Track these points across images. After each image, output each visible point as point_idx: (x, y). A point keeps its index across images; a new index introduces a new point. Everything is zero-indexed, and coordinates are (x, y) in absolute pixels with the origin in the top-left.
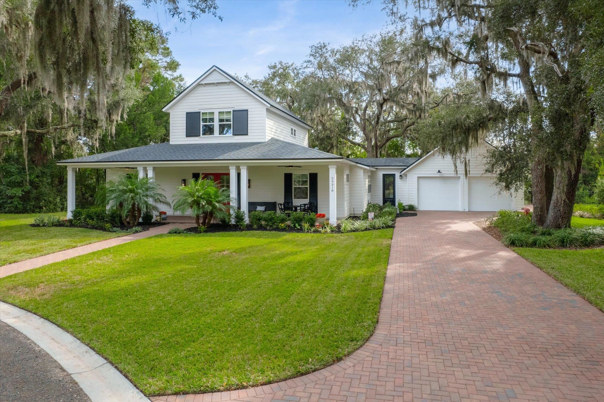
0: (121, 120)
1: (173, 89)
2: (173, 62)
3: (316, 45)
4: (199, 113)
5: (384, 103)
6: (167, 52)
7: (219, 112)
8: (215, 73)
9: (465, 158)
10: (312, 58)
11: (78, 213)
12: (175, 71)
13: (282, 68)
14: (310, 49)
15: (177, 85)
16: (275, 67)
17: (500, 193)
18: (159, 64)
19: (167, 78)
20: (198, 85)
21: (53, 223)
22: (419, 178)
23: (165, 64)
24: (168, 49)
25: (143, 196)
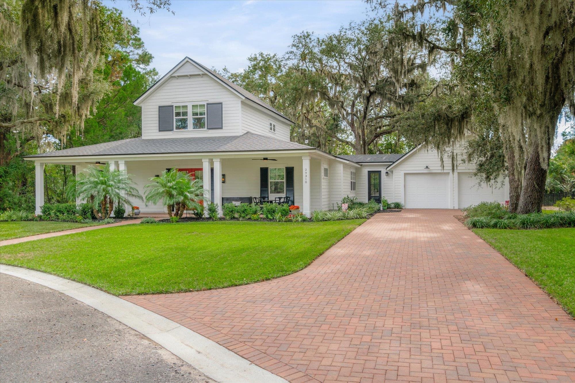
0: (90, 115)
1: (145, 83)
2: (146, 55)
3: (299, 35)
4: (172, 106)
5: (370, 96)
6: (138, 43)
7: (193, 106)
8: (188, 64)
9: (453, 153)
10: (294, 49)
11: (48, 208)
12: (148, 65)
13: (263, 61)
14: (292, 40)
15: (151, 79)
16: (255, 59)
17: (480, 185)
18: (130, 57)
19: (139, 72)
20: (172, 77)
21: (21, 218)
22: (406, 174)
23: (137, 57)
24: (140, 39)
25: (115, 188)
